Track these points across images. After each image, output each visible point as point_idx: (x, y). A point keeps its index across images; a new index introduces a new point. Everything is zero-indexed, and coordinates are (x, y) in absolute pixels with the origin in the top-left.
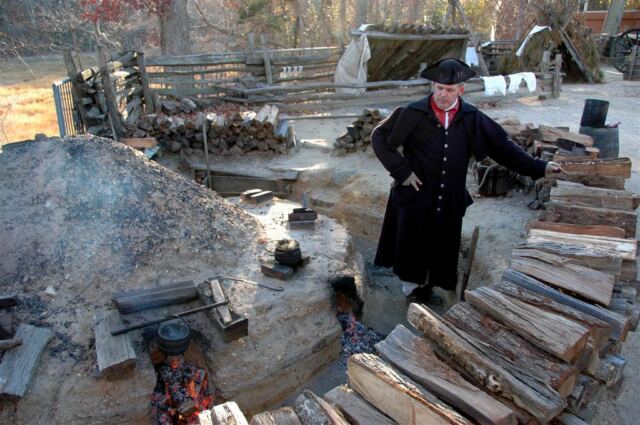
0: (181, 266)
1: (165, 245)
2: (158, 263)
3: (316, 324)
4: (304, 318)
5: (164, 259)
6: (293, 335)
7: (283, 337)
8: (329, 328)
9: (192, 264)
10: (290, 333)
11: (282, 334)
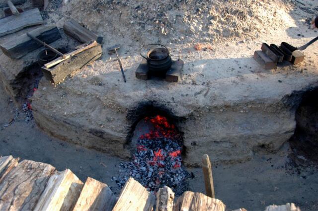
0: (117, 26)
1: (118, 7)
2: (106, 16)
3: (107, 118)
4: (105, 107)
5: (111, 16)
6: (90, 111)
7: (84, 106)
8: (112, 129)
9: (123, 29)
10: (91, 109)
11: (86, 104)
